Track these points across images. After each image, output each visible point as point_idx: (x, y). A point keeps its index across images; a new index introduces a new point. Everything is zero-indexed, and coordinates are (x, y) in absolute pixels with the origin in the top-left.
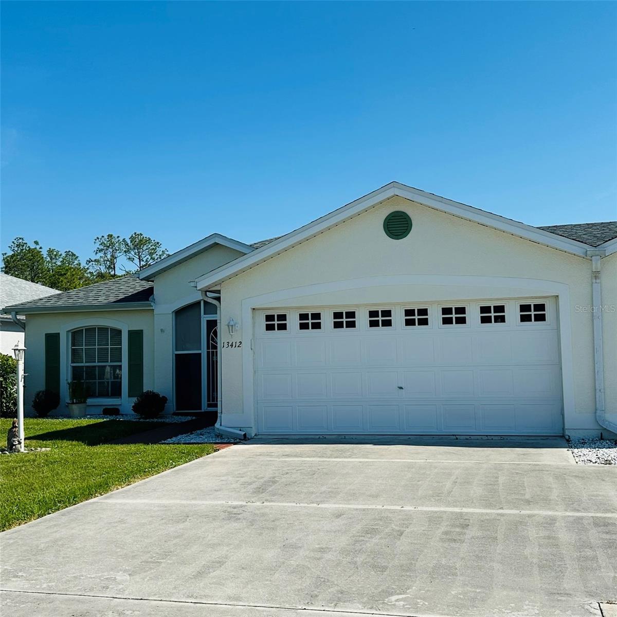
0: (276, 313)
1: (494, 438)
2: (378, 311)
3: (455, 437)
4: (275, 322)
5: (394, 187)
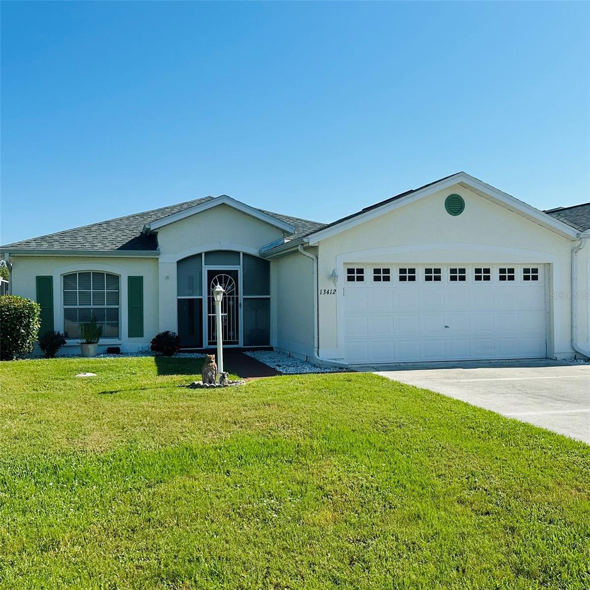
0: (355, 267)
1: (513, 361)
2: (431, 269)
3: (488, 361)
4: (355, 275)
5: (462, 176)
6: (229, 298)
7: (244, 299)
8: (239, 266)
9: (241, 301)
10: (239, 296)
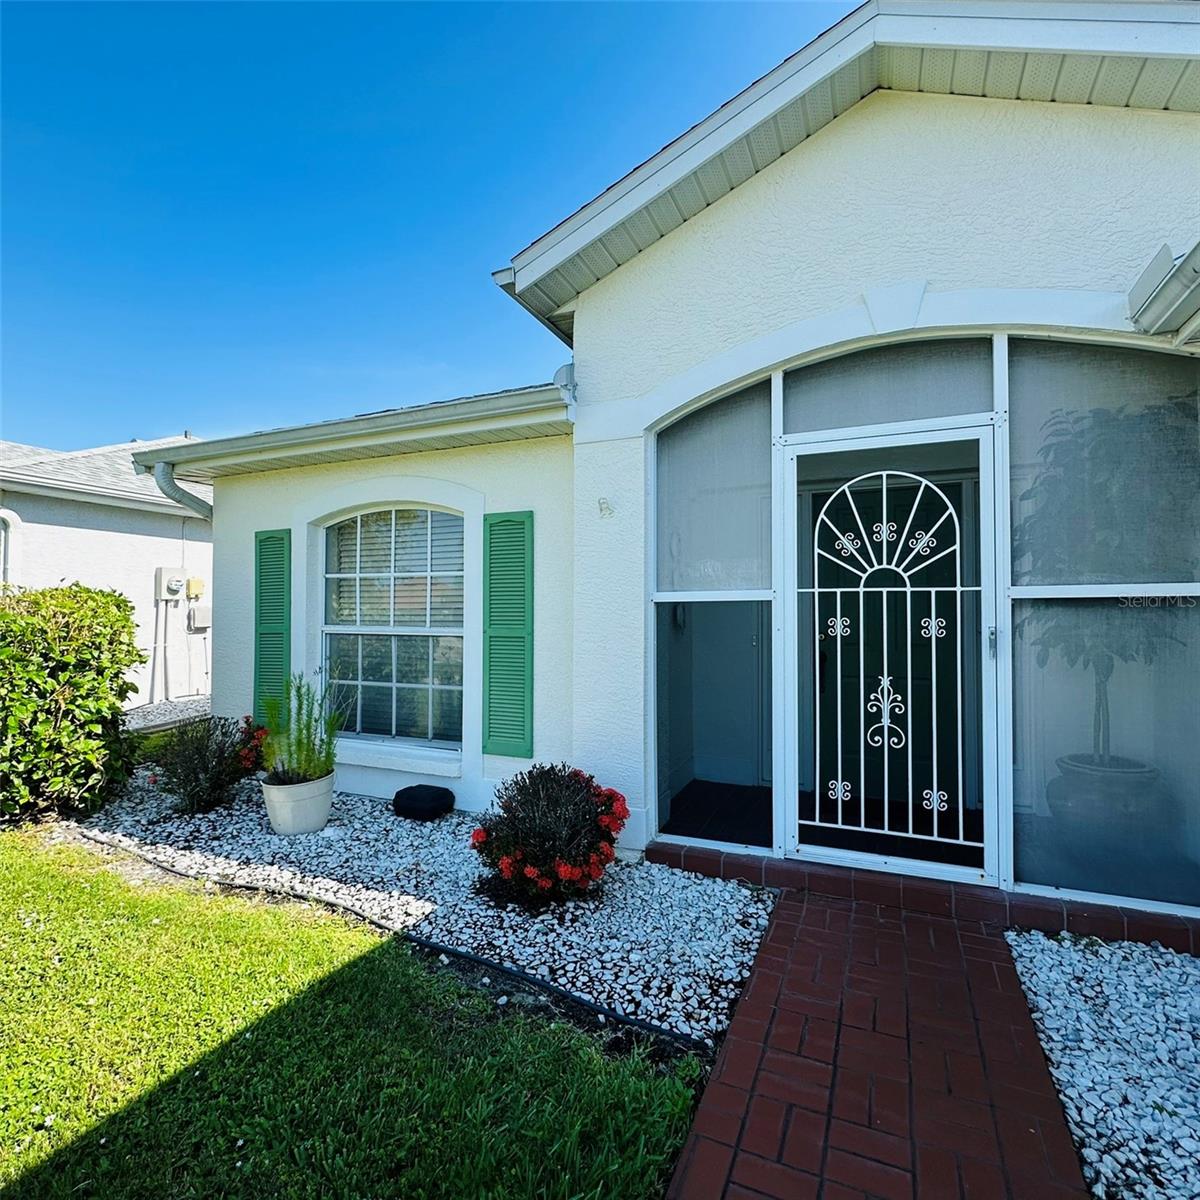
6: (922, 601)
7: (1017, 604)
8: (984, 417)
9: (996, 615)
10: (986, 588)
